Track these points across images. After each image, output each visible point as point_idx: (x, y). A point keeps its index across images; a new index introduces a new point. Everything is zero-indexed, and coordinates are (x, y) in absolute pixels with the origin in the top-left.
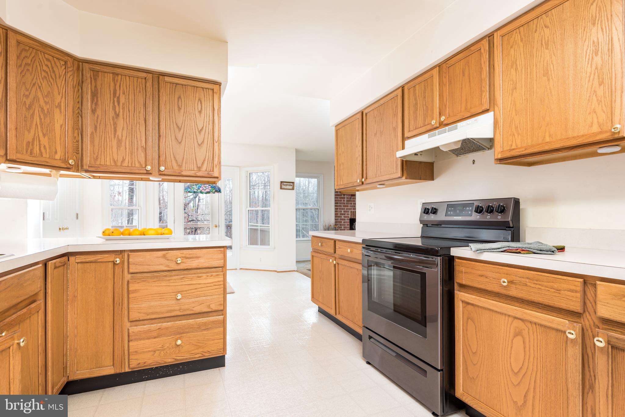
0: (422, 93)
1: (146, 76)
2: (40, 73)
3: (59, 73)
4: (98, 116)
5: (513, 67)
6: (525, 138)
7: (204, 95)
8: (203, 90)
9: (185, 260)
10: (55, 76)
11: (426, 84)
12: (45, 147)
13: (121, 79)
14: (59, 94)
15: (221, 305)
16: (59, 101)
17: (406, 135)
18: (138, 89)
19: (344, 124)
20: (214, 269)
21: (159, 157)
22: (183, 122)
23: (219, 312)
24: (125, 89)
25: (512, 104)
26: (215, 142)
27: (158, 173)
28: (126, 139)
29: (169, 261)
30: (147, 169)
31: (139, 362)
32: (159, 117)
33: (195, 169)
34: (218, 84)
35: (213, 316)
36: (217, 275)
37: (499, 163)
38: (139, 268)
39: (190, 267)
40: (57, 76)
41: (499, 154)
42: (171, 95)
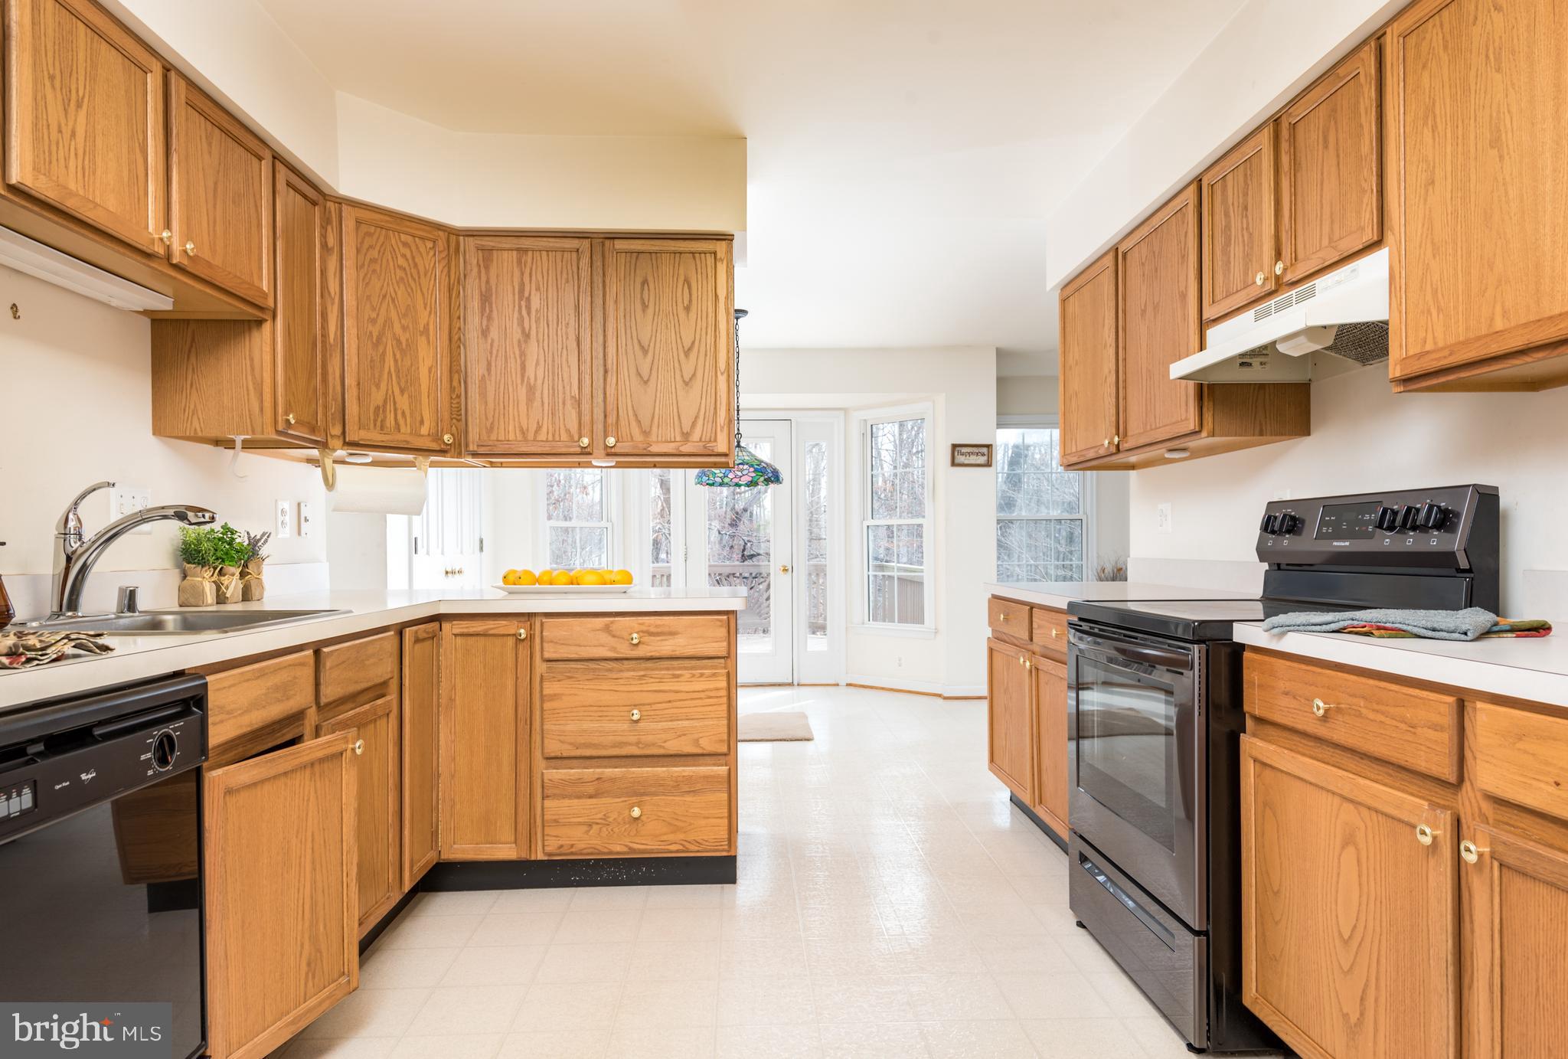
0: (1241, 195)
1: (578, 247)
2: (393, 272)
3: (425, 267)
4: (493, 341)
5: (1428, 124)
6: (1453, 320)
7: (696, 269)
8: (694, 258)
9: (646, 639)
10: (418, 273)
11: (1248, 170)
12: (403, 413)
13: (533, 258)
14: (425, 308)
15: (722, 741)
16: (426, 322)
17: (1208, 314)
18: (565, 276)
19: (1079, 282)
20: (707, 661)
21: (605, 416)
22: (652, 336)
23: (720, 757)
24: (540, 278)
25: (1426, 226)
26: (719, 373)
27: (603, 451)
28: (543, 384)
29: (616, 639)
30: (582, 445)
31: (560, 843)
32: (605, 331)
33: (678, 439)
34: (725, 240)
35: (706, 765)
36: (714, 675)
37: (1402, 389)
38: (561, 651)
39: (656, 654)
40: (422, 273)
41: (1396, 365)
42: (628, 279)
